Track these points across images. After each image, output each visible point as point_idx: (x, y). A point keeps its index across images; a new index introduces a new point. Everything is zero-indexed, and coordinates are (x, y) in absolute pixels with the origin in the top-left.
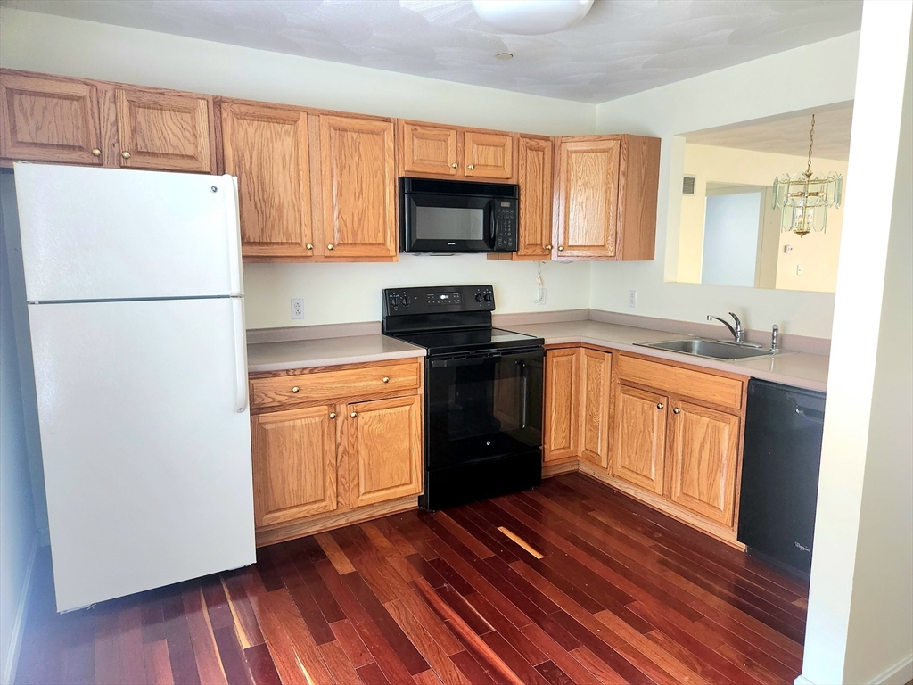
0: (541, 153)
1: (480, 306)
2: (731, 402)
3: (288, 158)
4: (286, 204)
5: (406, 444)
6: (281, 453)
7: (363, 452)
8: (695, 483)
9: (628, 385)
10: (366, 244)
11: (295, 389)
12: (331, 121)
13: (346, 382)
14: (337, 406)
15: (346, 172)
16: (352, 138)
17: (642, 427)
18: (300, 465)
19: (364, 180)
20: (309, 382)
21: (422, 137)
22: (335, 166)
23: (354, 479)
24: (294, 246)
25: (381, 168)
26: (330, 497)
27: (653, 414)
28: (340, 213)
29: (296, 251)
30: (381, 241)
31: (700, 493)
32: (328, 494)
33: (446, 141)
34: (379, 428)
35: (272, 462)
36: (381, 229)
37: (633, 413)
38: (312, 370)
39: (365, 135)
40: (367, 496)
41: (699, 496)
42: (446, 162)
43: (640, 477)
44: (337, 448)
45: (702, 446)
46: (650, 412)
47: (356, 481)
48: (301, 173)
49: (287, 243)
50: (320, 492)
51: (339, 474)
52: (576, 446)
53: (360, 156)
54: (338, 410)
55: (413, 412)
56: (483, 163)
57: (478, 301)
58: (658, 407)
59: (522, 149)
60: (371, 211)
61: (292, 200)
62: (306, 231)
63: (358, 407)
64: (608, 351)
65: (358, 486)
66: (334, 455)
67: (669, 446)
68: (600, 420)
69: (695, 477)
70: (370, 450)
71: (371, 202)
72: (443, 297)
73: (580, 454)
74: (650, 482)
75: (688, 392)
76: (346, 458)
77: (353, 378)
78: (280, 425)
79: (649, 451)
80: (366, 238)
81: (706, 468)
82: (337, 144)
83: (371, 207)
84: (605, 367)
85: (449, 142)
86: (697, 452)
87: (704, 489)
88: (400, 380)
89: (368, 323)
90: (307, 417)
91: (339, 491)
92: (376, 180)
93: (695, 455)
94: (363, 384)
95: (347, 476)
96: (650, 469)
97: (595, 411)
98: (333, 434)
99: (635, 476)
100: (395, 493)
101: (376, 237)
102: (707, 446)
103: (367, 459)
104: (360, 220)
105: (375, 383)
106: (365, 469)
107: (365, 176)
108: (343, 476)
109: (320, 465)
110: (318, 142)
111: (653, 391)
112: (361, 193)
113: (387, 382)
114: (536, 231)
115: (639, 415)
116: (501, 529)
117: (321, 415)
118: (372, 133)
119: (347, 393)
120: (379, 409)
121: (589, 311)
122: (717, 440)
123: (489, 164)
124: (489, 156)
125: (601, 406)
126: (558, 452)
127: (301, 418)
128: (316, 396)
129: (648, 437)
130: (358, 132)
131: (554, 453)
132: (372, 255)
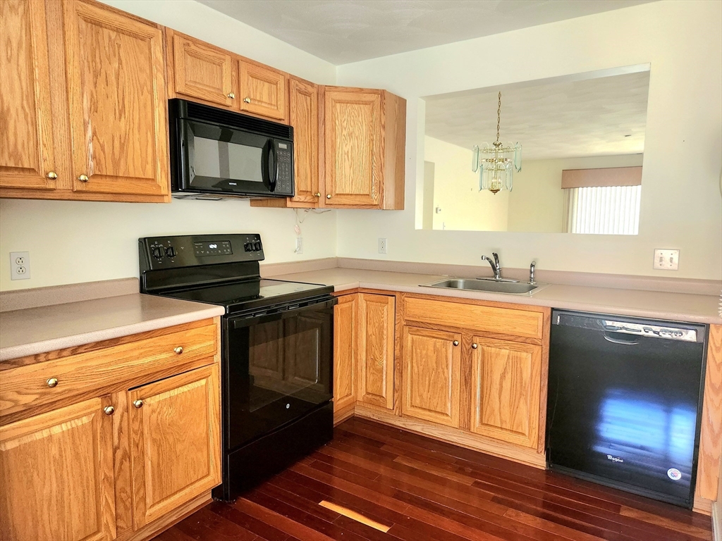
0: (308, 98)
1: (250, 256)
2: (534, 333)
3: (15, 45)
4: (13, 111)
5: (203, 427)
6: (31, 482)
7: (150, 450)
8: (497, 411)
9: (415, 325)
10: (132, 178)
11: (52, 382)
12: (80, 8)
13: (127, 360)
14: (114, 395)
15: (101, 79)
16: (110, 38)
17: (435, 365)
18: (61, 491)
19: (127, 94)
20: (72, 368)
21: (195, 56)
22: (86, 69)
23: (139, 490)
24: (27, 173)
25: (149, 83)
26: (107, 525)
27: (446, 351)
28: (94, 134)
29: (32, 181)
30: (149, 175)
31: (502, 422)
32: (104, 521)
33: (220, 65)
34: (169, 414)
35: (15, 501)
36: (150, 159)
37: (424, 352)
38: (75, 350)
39: (127, 38)
40: (157, 507)
41: (502, 423)
42: (221, 90)
43: (433, 414)
44: (114, 453)
45: (503, 376)
46: (444, 349)
47: (142, 492)
48: (37, 71)
49: (16, 168)
50: (92, 520)
51: (118, 487)
52: (356, 391)
53: (120, 63)
54: (114, 400)
55: (211, 386)
56: (258, 98)
57: (249, 250)
58: (455, 345)
59: (294, 92)
60: (137, 136)
61: (23, 107)
62: (45, 153)
63: (143, 392)
64: (392, 294)
65: (144, 498)
66: (111, 464)
67: (467, 380)
68: (385, 362)
69: (496, 406)
70: (159, 446)
71: (136, 126)
72: (211, 246)
73: (360, 398)
74: (445, 418)
75: (486, 327)
76: (126, 464)
77: (136, 353)
78: (27, 440)
79: (445, 386)
80: (131, 168)
81: (508, 397)
82: (89, 42)
83: (136, 131)
84: (388, 310)
85: (224, 67)
86: (498, 383)
87: (506, 416)
88: (194, 347)
89: (123, 280)
90: (70, 420)
91: (119, 511)
92: (141, 97)
93: (496, 386)
94: (150, 359)
95: (128, 489)
96: (445, 405)
97: (377, 354)
98: (108, 436)
99: (428, 413)
100: (191, 493)
101: (144, 170)
102: (508, 376)
103: (155, 459)
104: (122, 146)
105: (164, 356)
106: (153, 472)
107: (127, 90)
108: (123, 490)
109: (92, 483)
110: (61, 32)
111: (443, 329)
112: (122, 111)
113: (181, 352)
114: (306, 178)
115: (431, 353)
116: (323, 504)
117: (91, 413)
118: (135, 36)
119: (126, 376)
120: (169, 390)
121: (338, 260)
122: (519, 370)
123: (264, 100)
124: (264, 91)
125: (385, 349)
126: (342, 401)
127: (60, 423)
128: (82, 386)
129: (441, 374)
130: (117, 32)
131: (339, 402)
132: (139, 192)
